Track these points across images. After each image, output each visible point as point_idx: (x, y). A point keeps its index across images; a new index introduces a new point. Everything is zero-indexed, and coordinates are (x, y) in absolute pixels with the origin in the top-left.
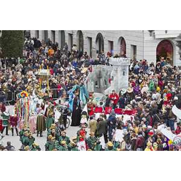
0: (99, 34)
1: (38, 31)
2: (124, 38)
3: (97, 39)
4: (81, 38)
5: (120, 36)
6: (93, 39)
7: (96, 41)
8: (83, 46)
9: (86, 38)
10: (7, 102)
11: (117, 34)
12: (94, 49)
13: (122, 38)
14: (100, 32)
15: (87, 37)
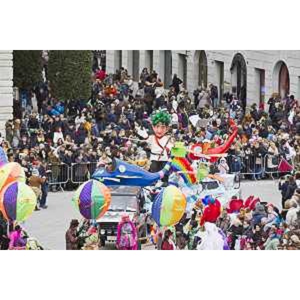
0: (238, 55)
1: (121, 51)
2: (285, 62)
3: (233, 65)
4: (202, 62)
5: (278, 60)
6: (225, 65)
7: (231, 69)
9: (213, 63)
10: (58, 185)
11: (273, 55)
12: (227, 85)
13: (281, 64)
14: (240, 52)
15: (215, 61)
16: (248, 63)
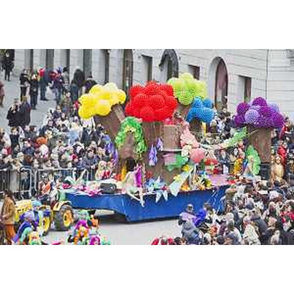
2: (224, 59)
4: (127, 57)
6: (154, 60)
7: (161, 65)
9: (139, 57)
15: (142, 55)
16: (180, 58)
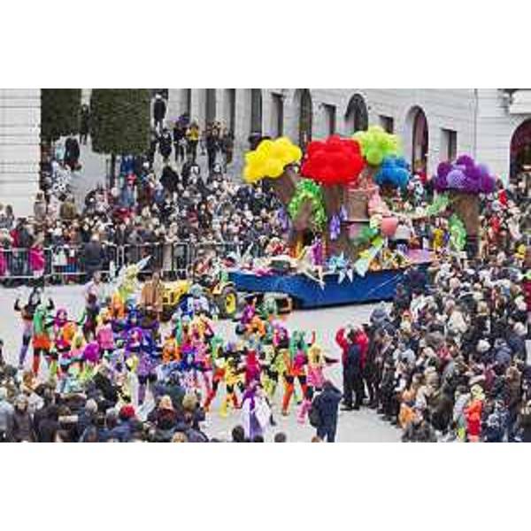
0: (357, 98)
3: (349, 110)
4: (305, 105)
5: (412, 105)
6: (337, 110)
7: (347, 116)
8: (310, 128)
13: (417, 111)
14: (358, 92)
15: (323, 104)
16: (369, 107)
